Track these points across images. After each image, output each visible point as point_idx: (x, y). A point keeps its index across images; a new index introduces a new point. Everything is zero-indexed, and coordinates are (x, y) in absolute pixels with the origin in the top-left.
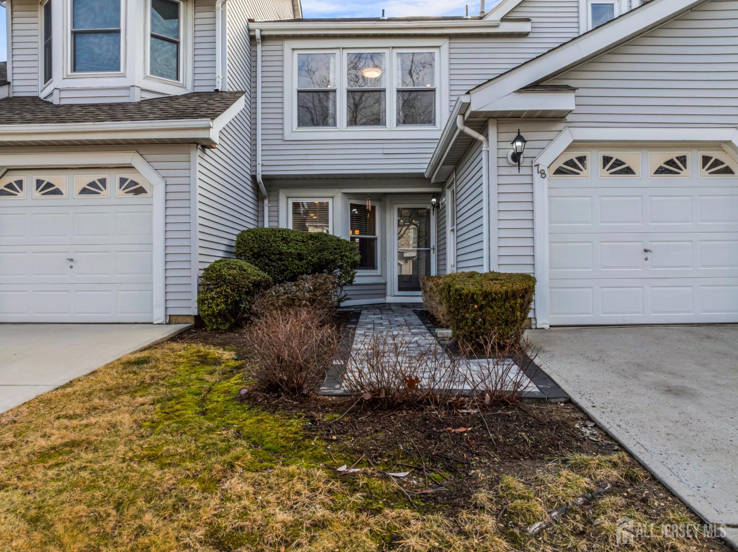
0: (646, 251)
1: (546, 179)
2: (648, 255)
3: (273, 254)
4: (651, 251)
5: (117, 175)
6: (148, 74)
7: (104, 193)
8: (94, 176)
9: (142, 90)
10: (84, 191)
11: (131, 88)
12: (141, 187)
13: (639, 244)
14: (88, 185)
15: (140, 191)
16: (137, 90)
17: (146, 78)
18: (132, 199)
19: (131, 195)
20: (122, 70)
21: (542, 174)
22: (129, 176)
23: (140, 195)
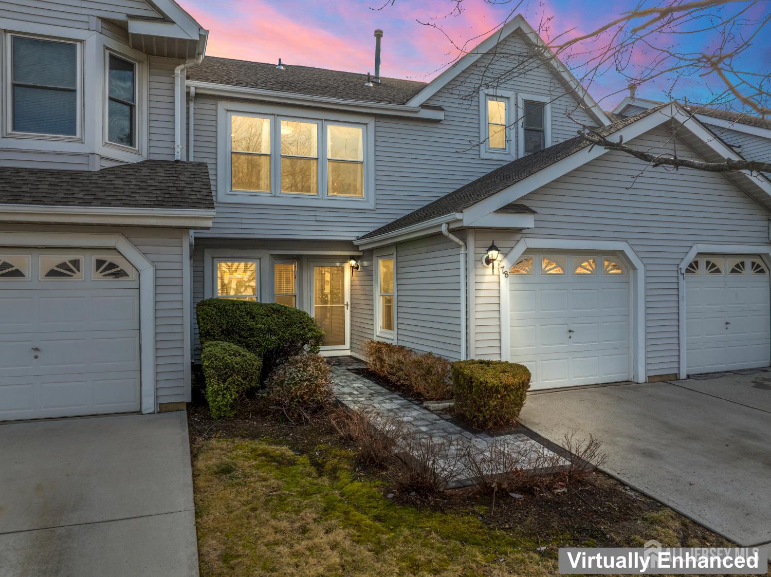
0: (570, 331)
1: (508, 278)
2: (571, 334)
3: (243, 330)
4: (573, 332)
5: (93, 258)
6: (107, 140)
7: (77, 276)
8: (66, 258)
9: (102, 158)
10: (52, 273)
11: (91, 155)
12: (122, 270)
13: (565, 326)
14: (57, 266)
15: (121, 274)
16: (97, 158)
17: (105, 144)
18: (111, 282)
19: (111, 278)
20: (78, 135)
21: (506, 274)
22: (109, 258)
23: (121, 279)
